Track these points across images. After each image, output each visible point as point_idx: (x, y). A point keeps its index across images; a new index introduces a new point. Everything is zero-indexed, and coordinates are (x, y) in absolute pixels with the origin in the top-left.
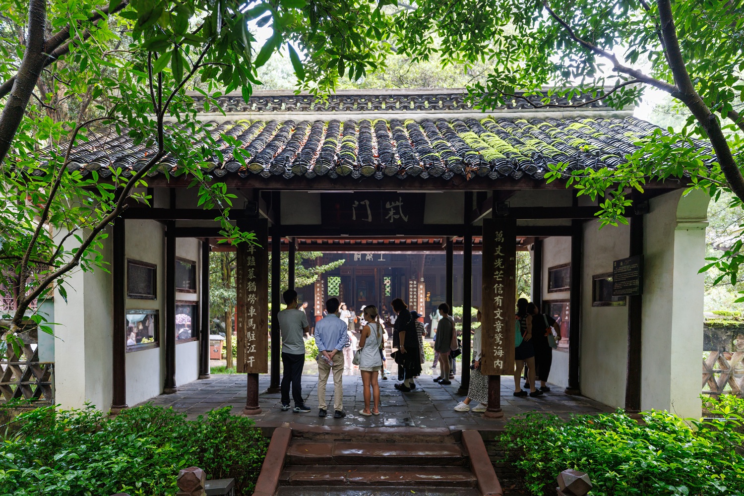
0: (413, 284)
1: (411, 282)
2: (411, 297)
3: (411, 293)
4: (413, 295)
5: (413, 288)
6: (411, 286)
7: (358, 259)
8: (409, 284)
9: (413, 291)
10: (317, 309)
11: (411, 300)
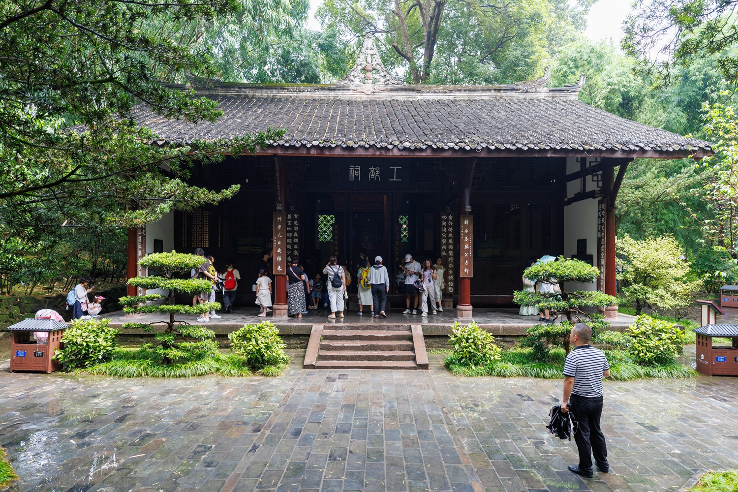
0: (447, 220)
1: (444, 217)
2: (444, 241)
3: (444, 235)
4: (448, 238)
5: (447, 226)
6: (444, 223)
7: (356, 177)
8: (441, 220)
9: (448, 233)
10: (278, 263)
11: (444, 247)
